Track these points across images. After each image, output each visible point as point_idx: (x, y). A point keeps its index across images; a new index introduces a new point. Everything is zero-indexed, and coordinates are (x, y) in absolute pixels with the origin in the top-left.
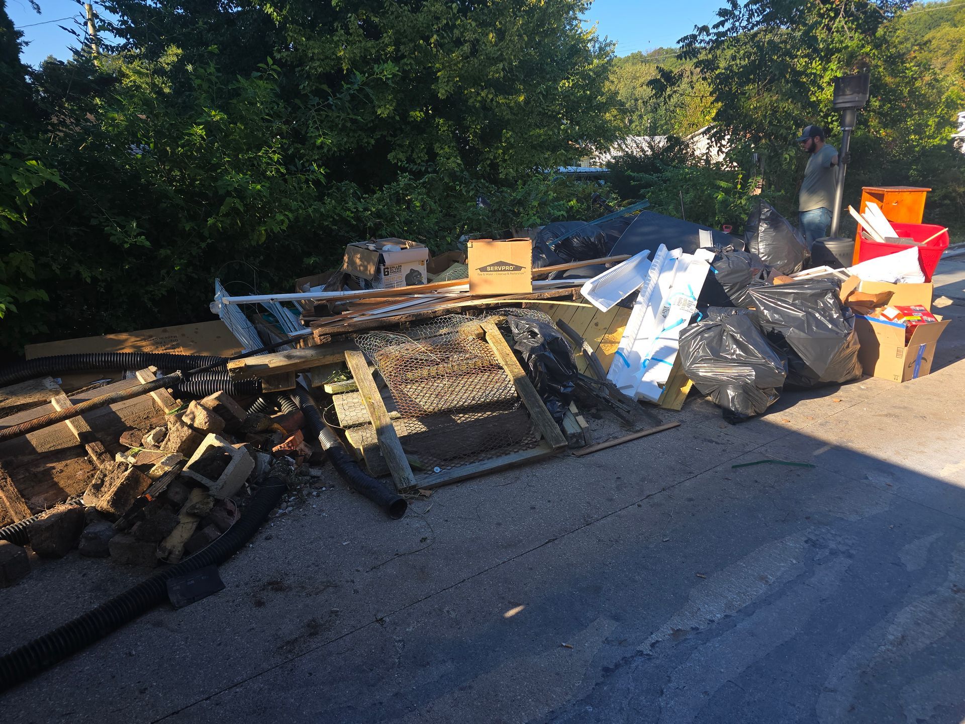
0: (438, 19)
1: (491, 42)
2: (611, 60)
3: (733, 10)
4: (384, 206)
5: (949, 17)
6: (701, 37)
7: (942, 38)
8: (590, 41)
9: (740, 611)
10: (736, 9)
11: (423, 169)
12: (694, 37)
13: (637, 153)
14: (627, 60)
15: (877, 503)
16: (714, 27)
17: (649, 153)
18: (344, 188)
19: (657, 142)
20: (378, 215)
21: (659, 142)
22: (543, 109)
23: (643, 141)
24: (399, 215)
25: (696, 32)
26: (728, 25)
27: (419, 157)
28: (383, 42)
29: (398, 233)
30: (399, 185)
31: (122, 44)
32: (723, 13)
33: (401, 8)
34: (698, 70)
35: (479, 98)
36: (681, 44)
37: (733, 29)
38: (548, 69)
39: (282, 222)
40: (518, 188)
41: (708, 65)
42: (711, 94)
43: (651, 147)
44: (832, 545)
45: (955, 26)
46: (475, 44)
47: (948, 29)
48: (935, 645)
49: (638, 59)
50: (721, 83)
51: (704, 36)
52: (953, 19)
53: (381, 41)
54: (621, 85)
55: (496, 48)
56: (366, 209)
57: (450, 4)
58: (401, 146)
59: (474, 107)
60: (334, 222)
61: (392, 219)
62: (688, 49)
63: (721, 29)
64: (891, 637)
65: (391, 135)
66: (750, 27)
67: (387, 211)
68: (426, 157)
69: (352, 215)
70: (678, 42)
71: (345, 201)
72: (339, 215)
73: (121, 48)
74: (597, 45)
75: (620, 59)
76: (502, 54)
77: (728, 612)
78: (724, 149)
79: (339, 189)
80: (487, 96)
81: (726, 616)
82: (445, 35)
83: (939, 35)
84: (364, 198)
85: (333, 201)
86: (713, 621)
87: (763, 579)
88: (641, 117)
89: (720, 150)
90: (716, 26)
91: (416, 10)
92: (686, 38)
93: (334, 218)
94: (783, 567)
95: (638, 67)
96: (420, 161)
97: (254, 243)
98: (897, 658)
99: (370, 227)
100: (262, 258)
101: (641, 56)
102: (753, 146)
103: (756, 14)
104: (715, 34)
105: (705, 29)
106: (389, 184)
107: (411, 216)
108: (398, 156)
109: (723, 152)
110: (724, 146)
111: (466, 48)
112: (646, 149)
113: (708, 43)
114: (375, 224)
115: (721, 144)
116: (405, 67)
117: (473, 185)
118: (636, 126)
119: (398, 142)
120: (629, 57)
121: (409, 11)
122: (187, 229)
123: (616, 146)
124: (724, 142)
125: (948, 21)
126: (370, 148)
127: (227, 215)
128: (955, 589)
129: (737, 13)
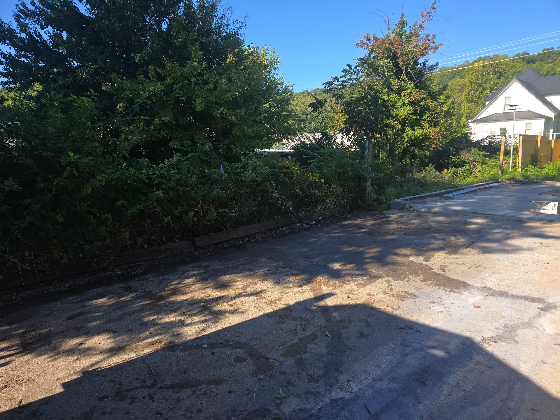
0: (195, 70)
1: (224, 83)
2: (291, 94)
3: (349, 70)
4: (165, 172)
5: (459, 74)
6: (335, 83)
7: (456, 84)
8: (280, 84)
9: (366, 385)
10: (351, 69)
11: (189, 150)
12: (331, 83)
13: (307, 142)
14: (300, 94)
15: (436, 321)
16: (340, 77)
17: (314, 142)
18: (141, 162)
19: (317, 136)
20: (162, 176)
21: (318, 136)
22: (254, 118)
23: (310, 136)
24: (174, 177)
25: (332, 80)
26: (348, 77)
27: (186, 144)
28: (166, 83)
29: (173, 186)
30: (174, 159)
31: (4, 81)
32: (344, 71)
33: (175, 64)
34: (334, 98)
35: (219, 112)
36: (325, 85)
37: (351, 79)
38: (256, 97)
39: (102, 181)
40: (242, 161)
41: (340, 97)
42: (342, 111)
43: (315, 139)
44: (414, 345)
45: (462, 78)
46: (215, 84)
47: (459, 79)
48: (467, 394)
49: (306, 93)
50: (346, 106)
51: (336, 82)
52: (460, 75)
53: (165, 82)
54: (298, 107)
55: (227, 86)
56: (154, 174)
57: (201, 63)
58: (176, 138)
59: (216, 116)
60: (135, 181)
61: (170, 179)
62: (329, 87)
63: (344, 79)
64: (445, 392)
65: (170, 133)
66: (358, 78)
67: (166, 175)
68: (191, 144)
69: (146, 177)
70: (323, 84)
71: (141, 169)
72: (137, 177)
73: (4, 83)
74: (283, 87)
75: (297, 94)
76: (230, 89)
77: (360, 387)
78: (350, 139)
79: (137, 163)
80: (223, 111)
81: (359, 389)
82: (199, 79)
83: (455, 82)
84: (152, 167)
85: (134, 169)
86: (352, 393)
87: (379, 366)
88: (310, 123)
89: (349, 140)
90: (342, 77)
91: (182, 65)
92: (327, 83)
93: (134, 179)
94: (389, 359)
95: (306, 98)
96: (187, 145)
97: (84, 194)
98: (448, 403)
99: (156, 184)
100: (89, 203)
101: (308, 92)
102: (365, 137)
103: (361, 72)
104: (342, 81)
105: (336, 78)
106: (168, 159)
107: (181, 177)
108: (175, 144)
109: (350, 141)
110: (350, 138)
111: (211, 85)
112: (312, 140)
113: (338, 86)
114: (159, 182)
115: (349, 137)
116: (177, 95)
117: (218, 159)
118: (308, 128)
119: (175, 136)
120: (301, 93)
121: (179, 66)
122: (41, 187)
123: (297, 139)
124: (350, 136)
125: (458, 75)
126: (158, 140)
127: (67, 178)
128: (476, 363)
129: (352, 71)
